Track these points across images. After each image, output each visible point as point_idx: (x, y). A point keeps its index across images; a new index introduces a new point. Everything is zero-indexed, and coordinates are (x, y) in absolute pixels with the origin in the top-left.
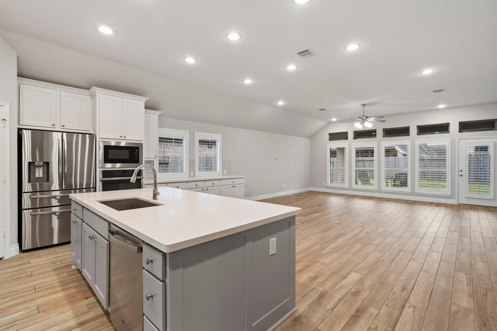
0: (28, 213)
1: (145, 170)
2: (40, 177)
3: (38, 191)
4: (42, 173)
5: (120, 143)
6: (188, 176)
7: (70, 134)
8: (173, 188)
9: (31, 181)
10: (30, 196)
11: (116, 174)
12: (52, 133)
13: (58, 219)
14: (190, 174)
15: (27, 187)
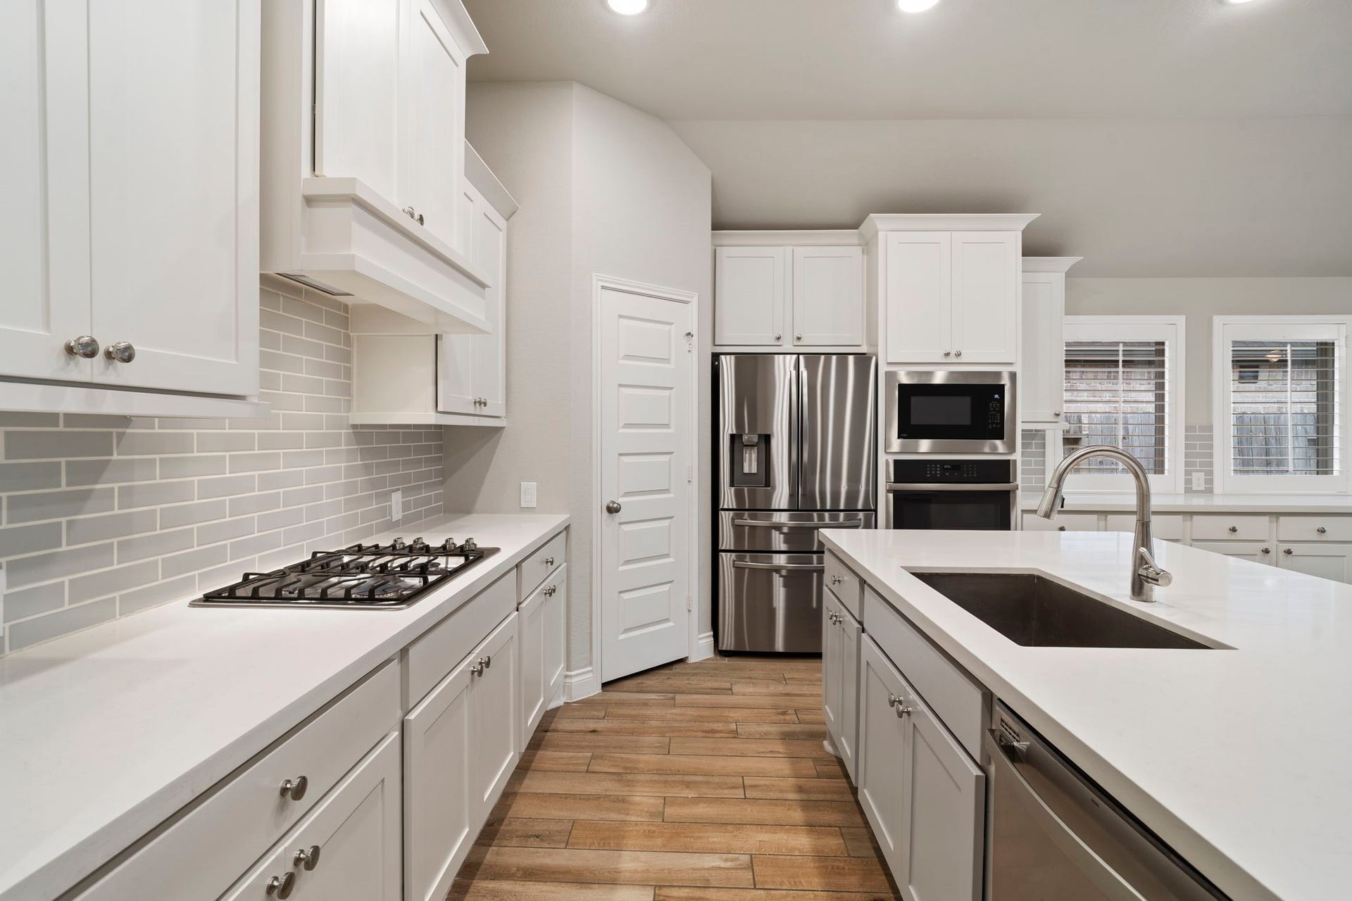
0: (730, 559)
1: (1023, 462)
2: (753, 472)
3: (747, 507)
4: (756, 463)
5: (930, 374)
6: (1181, 487)
7: (812, 358)
8: (1118, 531)
9: (735, 482)
10: (733, 519)
11: (931, 471)
12: (774, 358)
13: (785, 586)
14: (1188, 482)
15: (728, 497)
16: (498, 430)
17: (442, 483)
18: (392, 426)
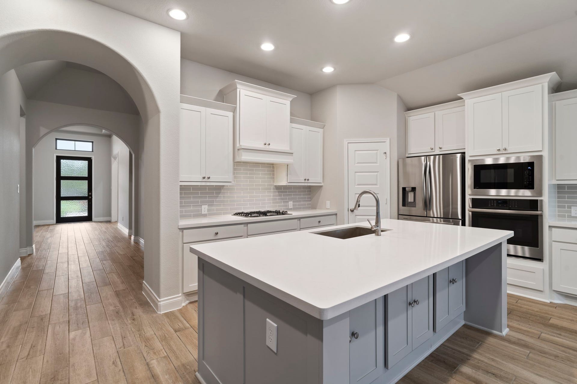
2: (412, 201)
3: (408, 214)
4: (413, 198)
5: (498, 159)
11: (491, 204)
15: (401, 209)
16: (322, 186)
17: (310, 201)
18: (278, 186)
